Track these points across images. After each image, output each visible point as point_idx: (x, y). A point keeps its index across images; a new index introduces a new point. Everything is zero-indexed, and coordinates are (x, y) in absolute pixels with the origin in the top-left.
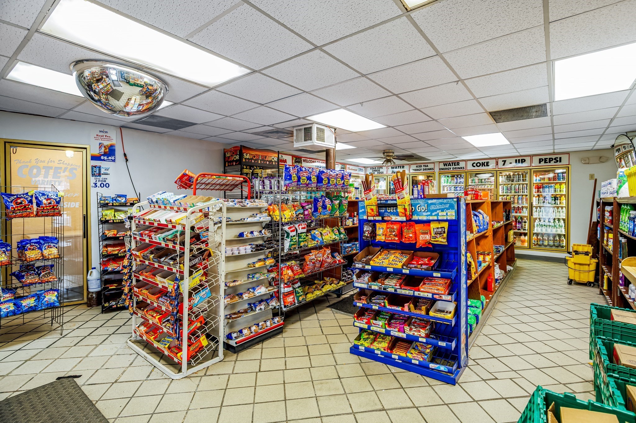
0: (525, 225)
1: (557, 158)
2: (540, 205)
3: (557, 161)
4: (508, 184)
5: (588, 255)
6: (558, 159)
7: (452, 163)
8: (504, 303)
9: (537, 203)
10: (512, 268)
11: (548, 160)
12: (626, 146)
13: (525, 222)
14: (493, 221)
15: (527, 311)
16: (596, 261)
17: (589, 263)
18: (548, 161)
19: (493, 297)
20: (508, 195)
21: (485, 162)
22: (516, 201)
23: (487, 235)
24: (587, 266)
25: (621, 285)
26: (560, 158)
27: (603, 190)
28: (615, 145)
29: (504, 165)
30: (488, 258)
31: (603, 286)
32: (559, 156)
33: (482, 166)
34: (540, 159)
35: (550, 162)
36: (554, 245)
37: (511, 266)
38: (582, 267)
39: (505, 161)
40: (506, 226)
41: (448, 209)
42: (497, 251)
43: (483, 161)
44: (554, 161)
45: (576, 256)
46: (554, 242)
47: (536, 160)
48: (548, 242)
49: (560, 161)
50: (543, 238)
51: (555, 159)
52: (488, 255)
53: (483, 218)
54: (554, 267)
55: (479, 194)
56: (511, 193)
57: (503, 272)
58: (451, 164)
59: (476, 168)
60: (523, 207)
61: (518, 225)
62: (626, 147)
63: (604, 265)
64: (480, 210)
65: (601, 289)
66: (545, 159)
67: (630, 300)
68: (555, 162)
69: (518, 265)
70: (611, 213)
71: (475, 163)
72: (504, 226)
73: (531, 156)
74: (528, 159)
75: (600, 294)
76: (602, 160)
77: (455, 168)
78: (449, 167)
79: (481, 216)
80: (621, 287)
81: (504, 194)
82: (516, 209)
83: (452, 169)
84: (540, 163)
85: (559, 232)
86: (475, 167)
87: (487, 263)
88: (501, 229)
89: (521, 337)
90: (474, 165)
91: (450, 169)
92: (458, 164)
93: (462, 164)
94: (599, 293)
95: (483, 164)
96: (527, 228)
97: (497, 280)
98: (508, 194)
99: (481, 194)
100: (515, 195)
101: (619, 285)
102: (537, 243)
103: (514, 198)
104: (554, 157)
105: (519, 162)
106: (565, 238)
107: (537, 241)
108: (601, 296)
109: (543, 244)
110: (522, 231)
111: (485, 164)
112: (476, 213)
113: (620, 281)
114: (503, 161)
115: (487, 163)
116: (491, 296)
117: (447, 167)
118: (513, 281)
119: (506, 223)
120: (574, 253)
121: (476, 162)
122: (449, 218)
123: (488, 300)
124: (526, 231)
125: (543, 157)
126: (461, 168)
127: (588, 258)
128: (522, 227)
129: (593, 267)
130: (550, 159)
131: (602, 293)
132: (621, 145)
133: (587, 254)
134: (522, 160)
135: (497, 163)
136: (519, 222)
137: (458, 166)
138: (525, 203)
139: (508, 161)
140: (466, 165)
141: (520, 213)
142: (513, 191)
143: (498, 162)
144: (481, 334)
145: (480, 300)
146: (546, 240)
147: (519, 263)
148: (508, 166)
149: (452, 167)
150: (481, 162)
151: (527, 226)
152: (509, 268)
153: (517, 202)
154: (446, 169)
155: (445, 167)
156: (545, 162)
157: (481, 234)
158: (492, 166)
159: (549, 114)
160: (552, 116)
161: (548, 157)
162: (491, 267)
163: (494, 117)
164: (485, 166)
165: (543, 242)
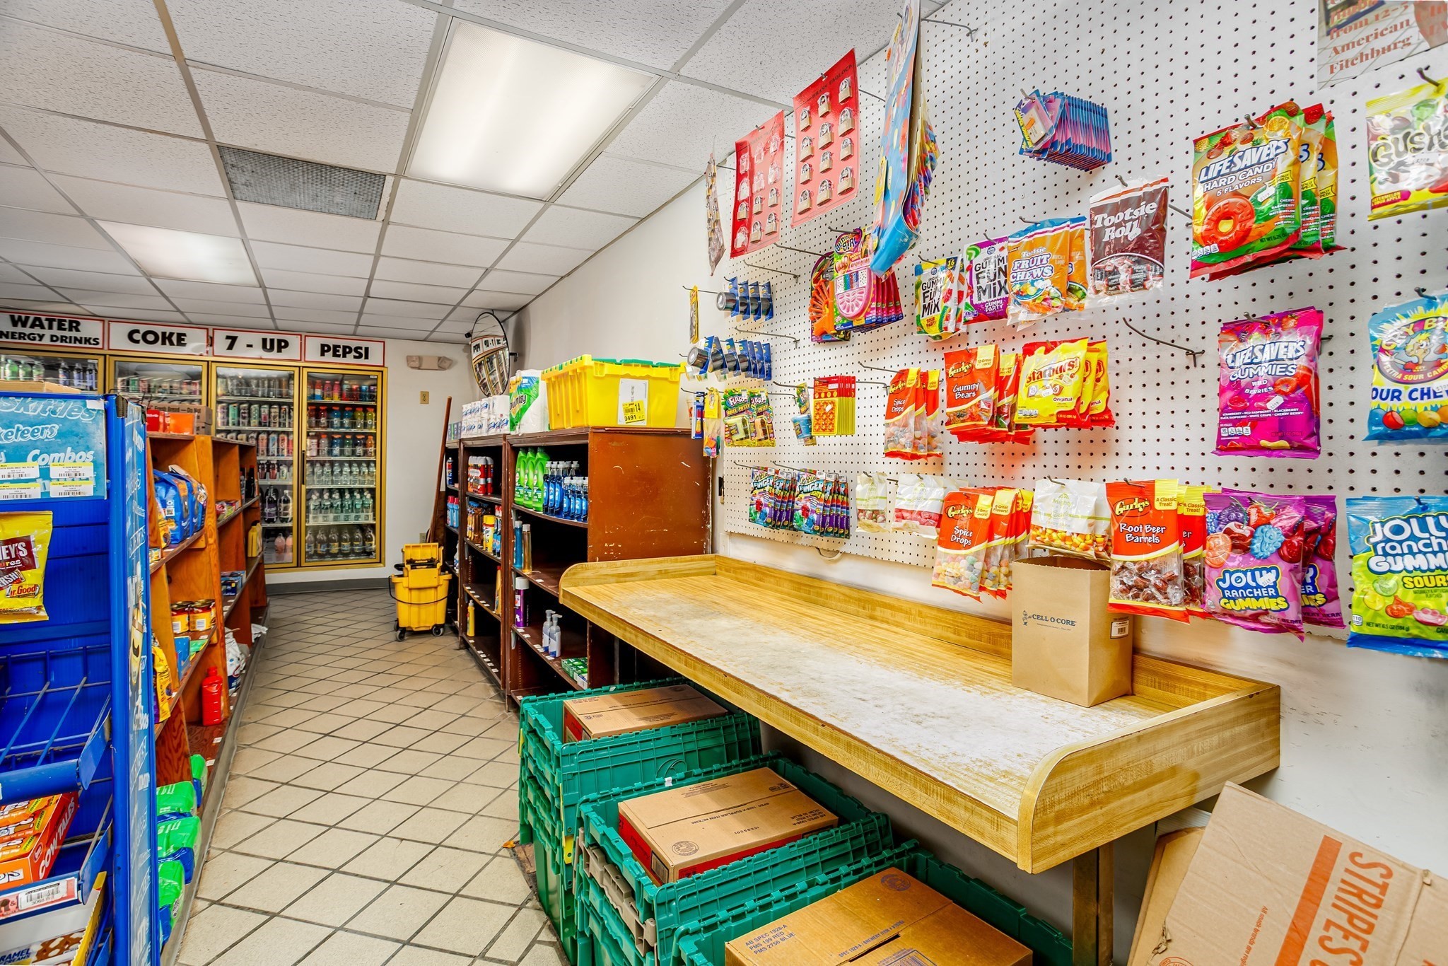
0: (286, 509)
1: (361, 348)
2: (321, 458)
3: (360, 356)
4: (242, 403)
5: (434, 566)
6: (363, 352)
7: (51, 321)
8: (258, 746)
9: (315, 454)
10: (264, 630)
11: (341, 350)
12: (490, 340)
13: (287, 501)
14: (217, 502)
15: (330, 748)
16: (448, 576)
17: (435, 584)
18: (341, 353)
19: (223, 742)
20: (239, 432)
21: (171, 334)
22: (262, 446)
23: (201, 544)
24: (433, 591)
25: (518, 625)
26: (367, 349)
27: (467, 421)
28: (474, 335)
29: (230, 347)
30: (203, 621)
31: (465, 629)
32: (363, 344)
33: (164, 343)
34: (323, 346)
35: (344, 356)
36: (352, 552)
37: (258, 622)
38: (423, 593)
39: (234, 339)
40: (246, 511)
41: (48, 449)
42: (227, 591)
43: (168, 330)
44: (353, 353)
45: (413, 573)
46: (352, 545)
47: (313, 345)
48: (340, 546)
49: (367, 357)
50: (327, 536)
51: (357, 349)
52: (206, 609)
53: (191, 490)
54: (355, 604)
55: (161, 420)
56: (249, 424)
57: (245, 646)
58: (46, 324)
59: (142, 346)
60: (279, 463)
61: (267, 510)
62: (490, 342)
63: (467, 584)
64: (174, 467)
65: (462, 638)
66: (336, 347)
67: (549, 658)
68: (355, 357)
69: (273, 616)
70: (485, 471)
71: (137, 331)
72: (241, 515)
73: (304, 335)
74: (294, 341)
75: (460, 649)
76: (444, 365)
77: (63, 339)
78: (37, 330)
79: (183, 486)
80: (520, 630)
81: (231, 427)
82: (263, 469)
83: (46, 341)
84: (322, 354)
85: (362, 521)
86: (137, 342)
87: (204, 639)
88: (236, 522)
89: (333, 849)
90: (137, 336)
91: (41, 337)
92: (75, 325)
93: (90, 329)
94: (456, 646)
95: (167, 338)
96: (290, 516)
97: (231, 679)
98: (241, 428)
99: (168, 420)
100: (259, 433)
101: (515, 627)
102: (316, 552)
103: (257, 439)
104: (353, 344)
105: (272, 349)
106: (374, 533)
107: (315, 546)
108: (463, 652)
109: (328, 551)
110: (279, 524)
111: (174, 339)
112: (165, 475)
113: (517, 617)
114: (228, 337)
115: (181, 337)
116: (218, 740)
117: (27, 330)
118: (271, 665)
119: (248, 504)
120: (408, 566)
121: (143, 329)
122: (56, 491)
123: (211, 762)
124: (289, 524)
125: (331, 342)
126: (87, 340)
127: (435, 571)
128: (277, 513)
129: (443, 592)
130: (345, 347)
131: (465, 645)
132: (481, 338)
133: (431, 563)
134: (280, 341)
135: (211, 342)
136: (270, 502)
137: (74, 334)
138: (285, 451)
139: (243, 338)
140: (106, 333)
141: (275, 478)
142: (254, 421)
143: (212, 339)
144: (201, 905)
145: (190, 777)
146: (334, 541)
147: (276, 608)
148: (240, 351)
149: (47, 333)
150: (159, 330)
151: (290, 511)
152: (257, 630)
153: (265, 448)
154: (22, 336)
155: (19, 329)
156: (335, 355)
157: (184, 545)
158: (195, 349)
159: (382, 214)
160: (386, 222)
161: (342, 343)
162: (215, 645)
163: (232, 172)
164: (172, 343)
165: (328, 546)
